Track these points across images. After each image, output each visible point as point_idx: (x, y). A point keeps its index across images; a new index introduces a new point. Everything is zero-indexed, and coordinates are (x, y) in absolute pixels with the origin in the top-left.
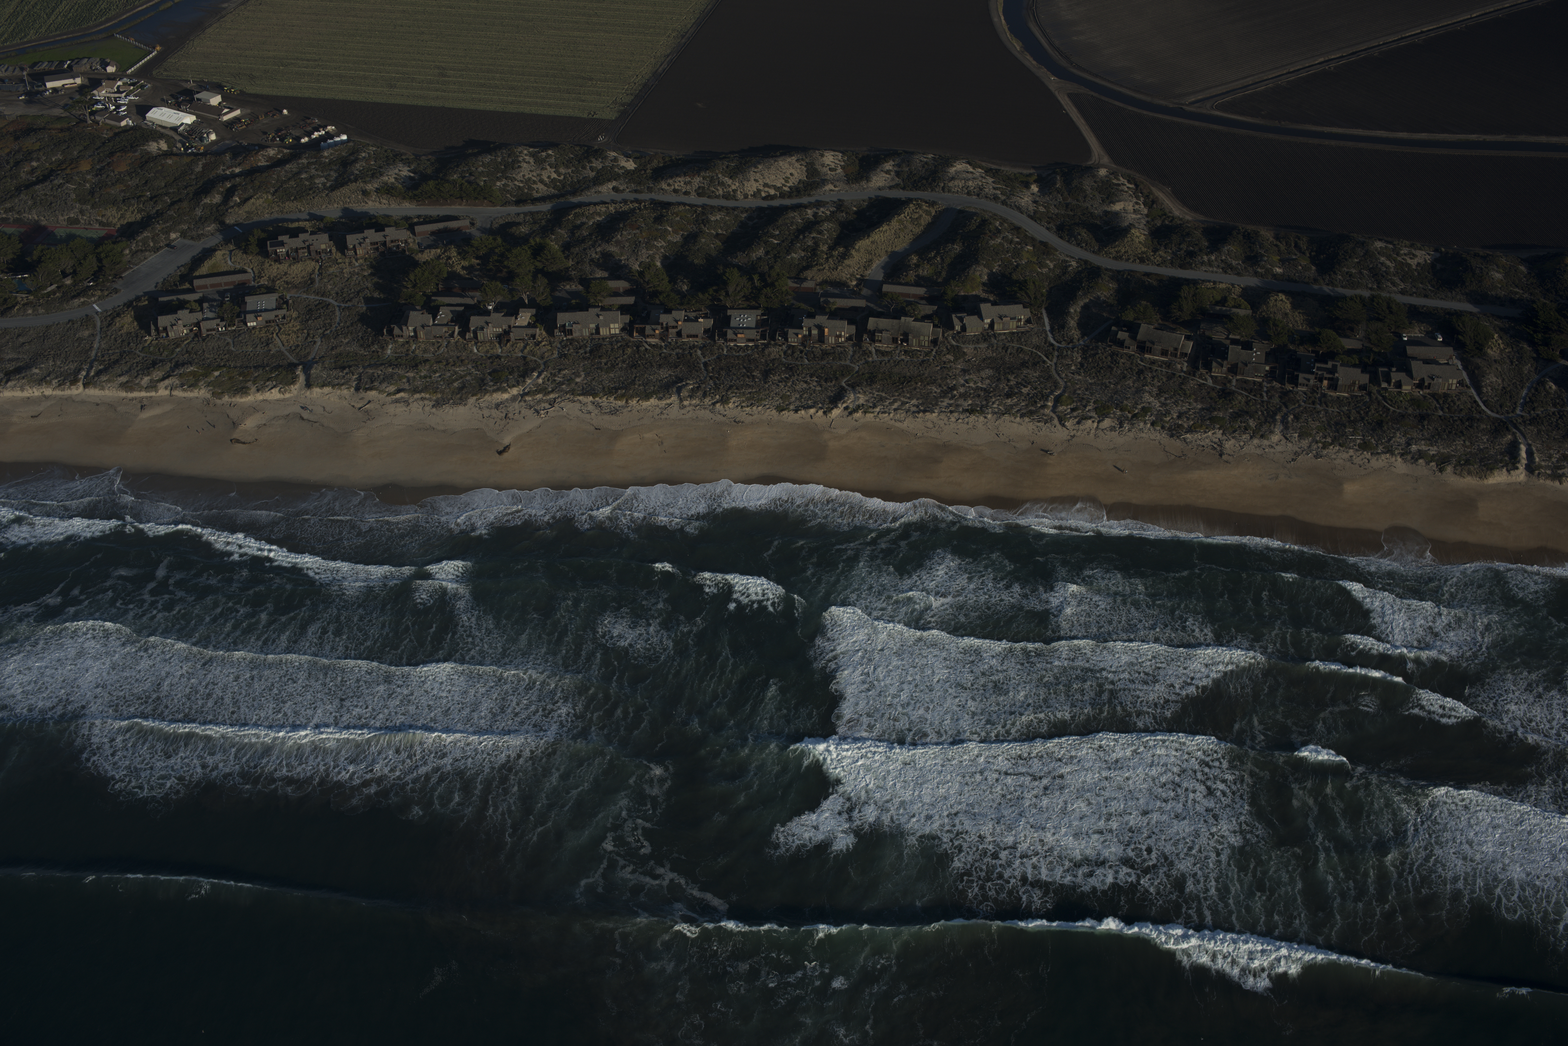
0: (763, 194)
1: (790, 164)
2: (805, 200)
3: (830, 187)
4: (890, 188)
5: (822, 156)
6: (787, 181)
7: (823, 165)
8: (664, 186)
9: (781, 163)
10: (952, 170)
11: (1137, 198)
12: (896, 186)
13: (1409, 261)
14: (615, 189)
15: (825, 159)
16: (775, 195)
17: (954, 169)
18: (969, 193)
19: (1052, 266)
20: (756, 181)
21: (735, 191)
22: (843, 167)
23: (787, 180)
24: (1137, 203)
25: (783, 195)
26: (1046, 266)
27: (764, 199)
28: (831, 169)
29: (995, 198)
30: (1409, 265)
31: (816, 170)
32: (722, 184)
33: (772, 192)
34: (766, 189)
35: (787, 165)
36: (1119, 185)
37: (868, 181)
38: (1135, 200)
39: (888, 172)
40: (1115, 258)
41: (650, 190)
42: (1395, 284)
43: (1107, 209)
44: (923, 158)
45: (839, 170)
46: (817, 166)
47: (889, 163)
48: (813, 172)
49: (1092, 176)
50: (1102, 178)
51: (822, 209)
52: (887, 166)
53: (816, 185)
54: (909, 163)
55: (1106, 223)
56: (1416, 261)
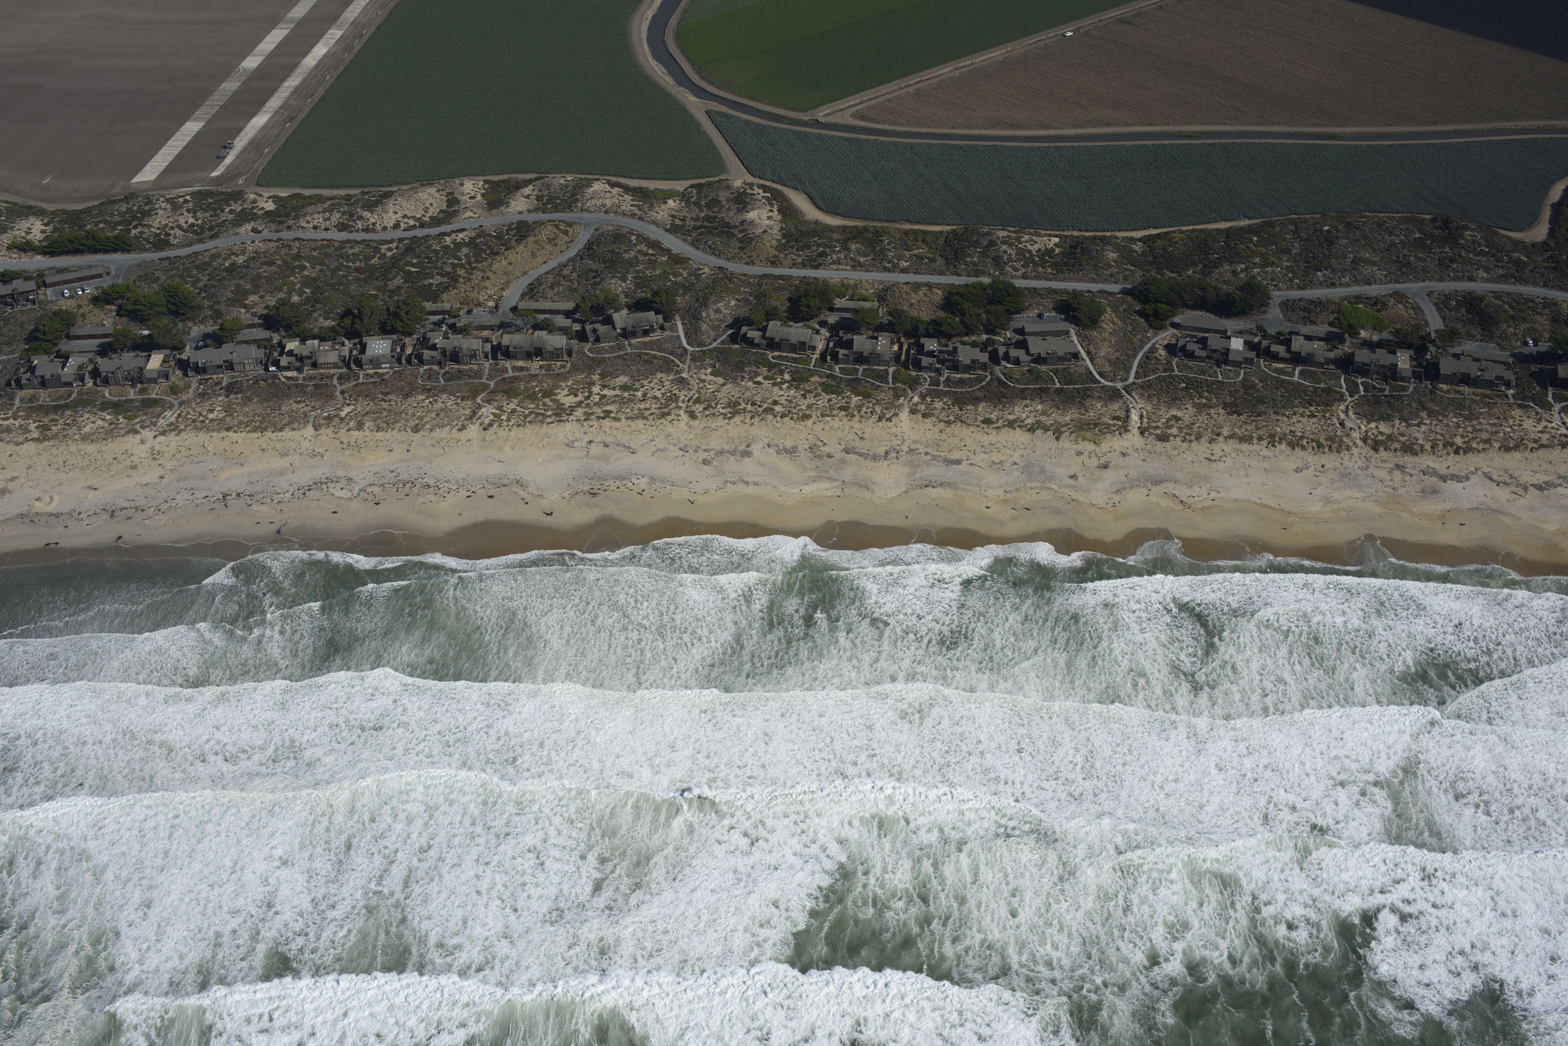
0: (403, 226)
1: (429, 194)
2: (445, 228)
3: (469, 214)
4: (529, 211)
5: (463, 184)
6: (427, 212)
7: (463, 194)
8: (303, 223)
9: (419, 195)
11: (772, 205)
12: (536, 210)
13: (1030, 247)
14: (254, 230)
15: (464, 187)
16: (415, 225)
17: (592, 189)
18: (606, 212)
19: (686, 276)
20: (395, 212)
21: (374, 224)
22: (483, 195)
23: (426, 210)
24: (770, 211)
25: (422, 225)
26: (681, 275)
27: (405, 229)
28: (471, 198)
29: (633, 215)
30: (1030, 252)
31: (456, 198)
32: (361, 218)
33: (412, 222)
34: (406, 220)
35: (426, 196)
36: (753, 195)
37: (508, 207)
38: (767, 208)
39: (528, 197)
40: (748, 264)
41: (289, 228)
42: (1016, 270)
43: (741, 218)
44: (562, 181)
45: (479, 197)
46: (456, 195)
47: (531, 187)
48: (453, 201)
49: (728, 188)
50: (738, 189)
51: (461, 235)
52: (527, 191)
53: (456, 213)
54: (548, 186)
55: (742, 231)
56: (1036, 247)
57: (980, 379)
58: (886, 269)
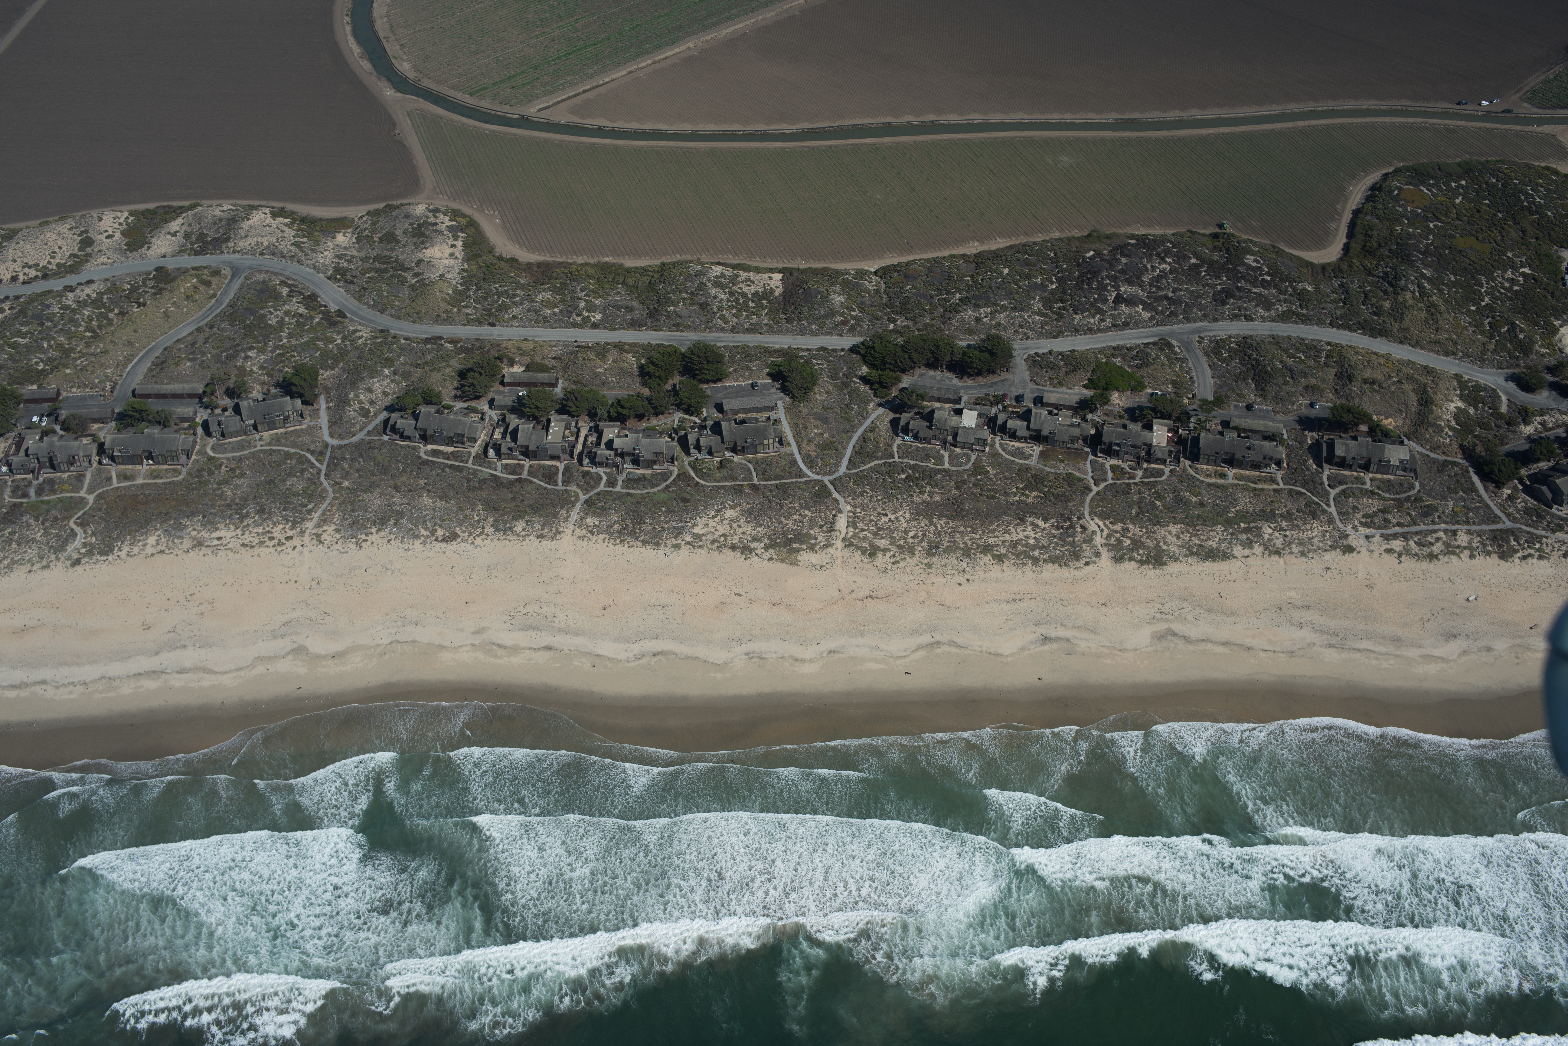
0: (21, 278)
1: (59, 234)
2: (71, 280)
3: (104, 259)
4: (173, 254)
5: (100, 219)
6: (54, 258)
7: (99, 232)
9: (49, 235)
10: (246, 225)
11: (456, 238)
12: (180, 252)
13: (746, 289)
15: (101, 223)
16: (37, 277)
17: (250, 222)
18: (262, 254)
19: (339, 341)
20: (15, 261)
22: (122, 233)
23: (53, 256)
24: (453, 246)
25: (46, 276)
26: (333, 341)
27: (24, 283)
28: (108, 237)
29: (292, 257)
30: (744, 295)
31: (90, 238)
33: (33, 273)
34: (26, 270)
35: (54, 237)
36: (436, 224)
37: (149, 248)
38: (450, 242)
39: (174, 234)
40: (414, 322)
42: (726, 321)
43: (419, 256)
44: (217, 212)
45: (118, 235)
46: (91, 235)
47: (179, 221)
48: (87, 242)
49: (407, 216)
50: (418, 219)
51: (88, 290)
52: (175, 225)
53: (88, 257)
54: (199, 219)
55: (416, 275)
56: (753, 289)
57: (665, 476)
58: (575, 325)
